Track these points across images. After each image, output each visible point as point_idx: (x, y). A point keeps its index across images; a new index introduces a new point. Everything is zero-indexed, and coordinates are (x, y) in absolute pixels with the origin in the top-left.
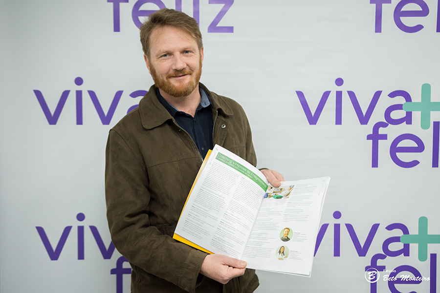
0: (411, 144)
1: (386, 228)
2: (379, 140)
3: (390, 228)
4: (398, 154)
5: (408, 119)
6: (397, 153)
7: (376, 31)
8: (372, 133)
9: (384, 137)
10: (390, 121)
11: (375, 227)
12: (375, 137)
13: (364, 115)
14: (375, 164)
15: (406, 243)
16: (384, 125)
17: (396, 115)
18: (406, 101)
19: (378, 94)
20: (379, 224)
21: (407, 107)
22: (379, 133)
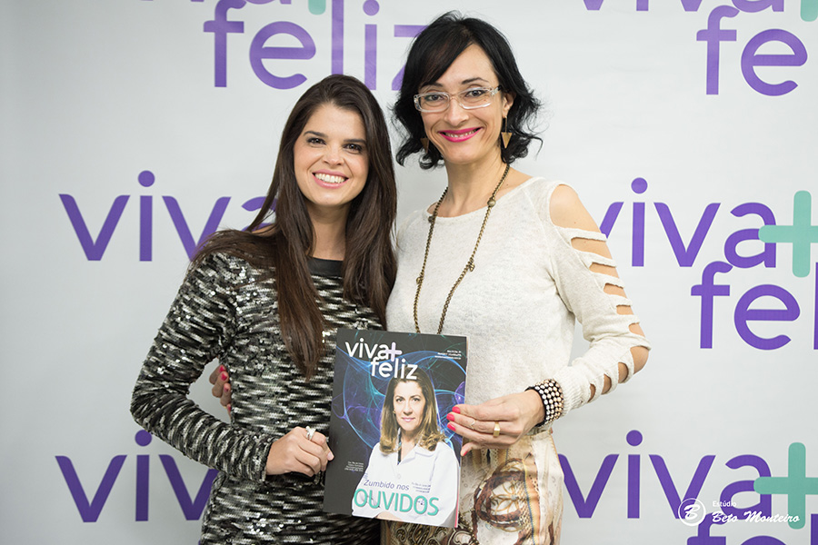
2: (714, 297)
7: (709, 92)
8: (701, 283)
9: (725, 290)
10: (735, 260)
12: (707, 291)
13: (686, 248)
14: (706, 341)
16: (723, 268)
17: (746, 249)
18: (766, 224)
19: (712, 210)
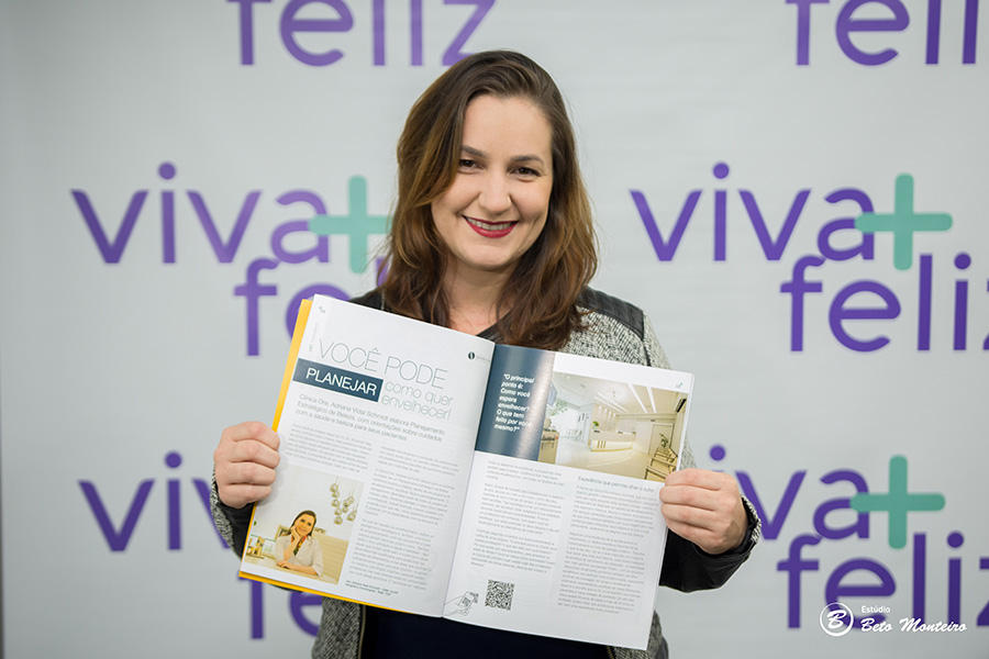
0: (875, 301)
2: (805, 295)
5: (866, 249)
8: (791, 280)
9: (817, 287)
10: (828, 252)
12: (797, 288)
13: (774, 241)
16: (816, 262)
17: (841, 240)
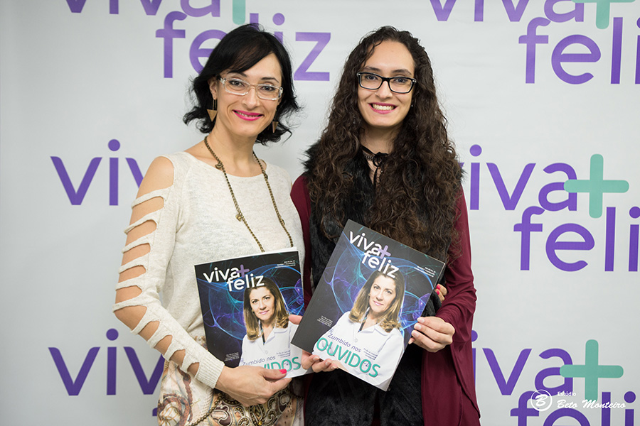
0: (576, 237)
1: (540, 355)
3: (546, 355)
4: (557, 252)
6: (555, 251)
10: (545, 204)
11: (525, 354)
15: (567, 377)
17: (555, 197)
20: (530, 350)
21: (570, 186)
22: (531, 222)
